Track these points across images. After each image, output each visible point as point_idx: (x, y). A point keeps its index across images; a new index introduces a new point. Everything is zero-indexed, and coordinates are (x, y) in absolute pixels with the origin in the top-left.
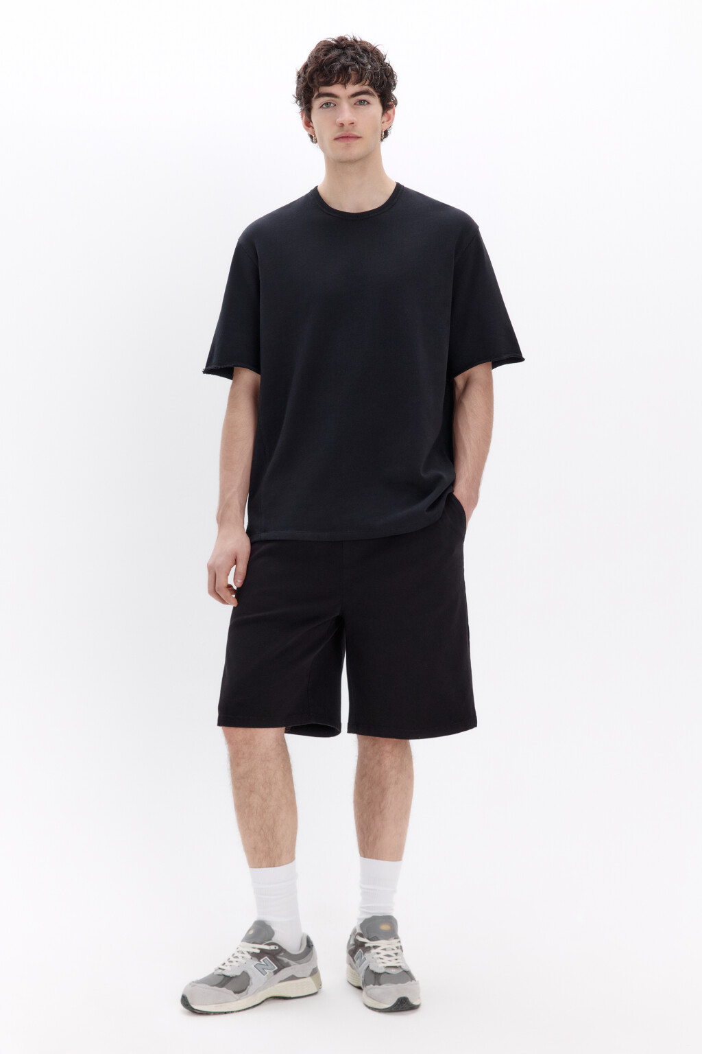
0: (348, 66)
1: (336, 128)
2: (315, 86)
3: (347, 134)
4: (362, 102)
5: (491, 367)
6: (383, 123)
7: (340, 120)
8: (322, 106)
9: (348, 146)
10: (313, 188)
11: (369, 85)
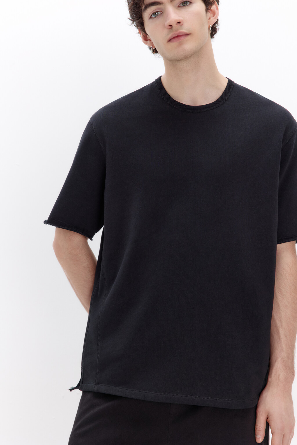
1: (166, 31)
3: (177, 33)
4: (185, 4)
5: (295, 243)
6: (210, 19)
7: (168, 23)
8: (150, 18)
9: (181, 44)
10: (157, 77)
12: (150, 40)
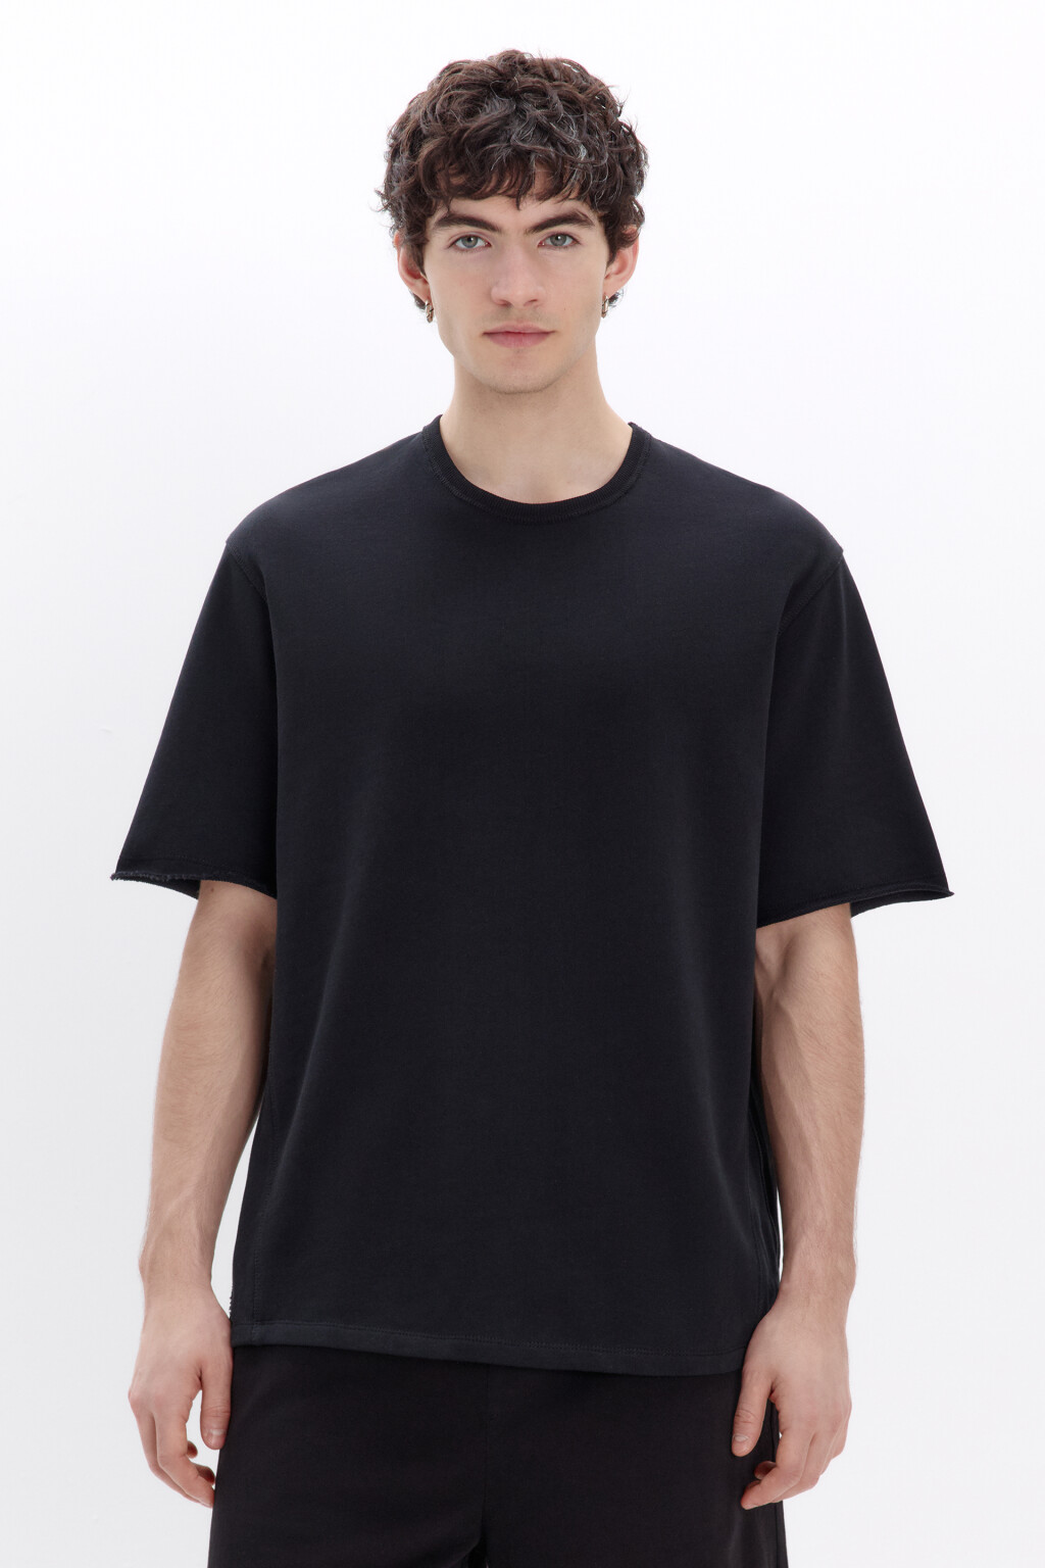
0: (529, 152)
1: (489, 309)
2: (440, 196)
4: (557, 240)
6: (608, 278)
8: (454, 243)
9: (519, 355)
11: (578, 198)
12: (425, 282)
